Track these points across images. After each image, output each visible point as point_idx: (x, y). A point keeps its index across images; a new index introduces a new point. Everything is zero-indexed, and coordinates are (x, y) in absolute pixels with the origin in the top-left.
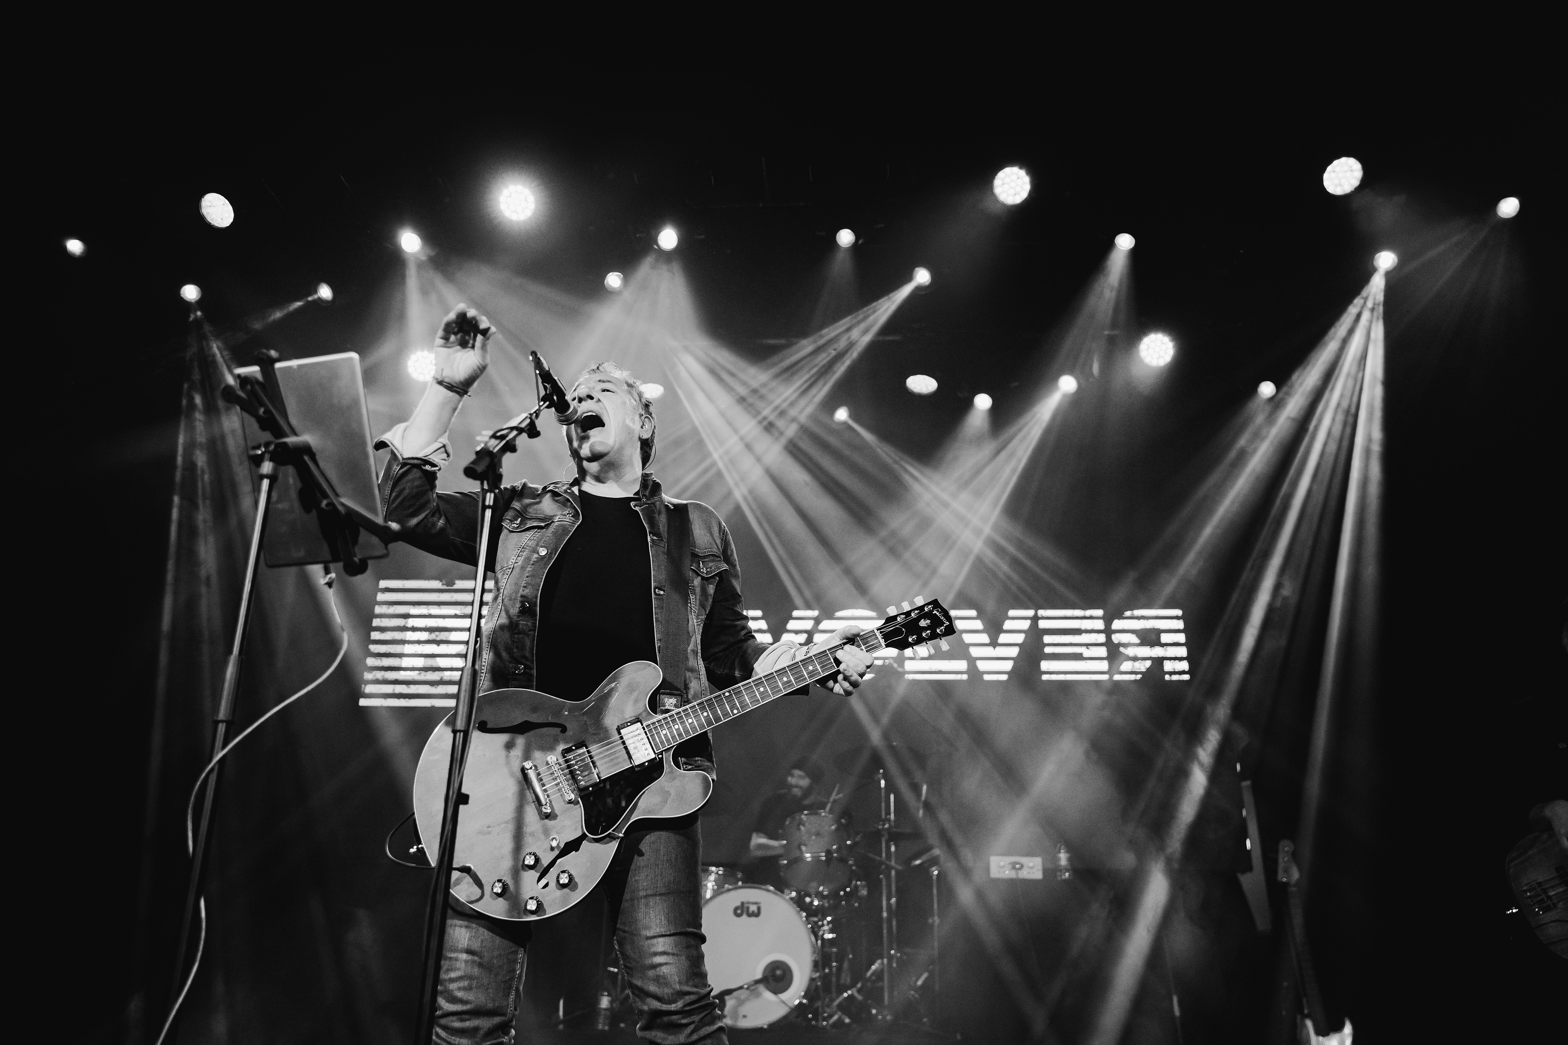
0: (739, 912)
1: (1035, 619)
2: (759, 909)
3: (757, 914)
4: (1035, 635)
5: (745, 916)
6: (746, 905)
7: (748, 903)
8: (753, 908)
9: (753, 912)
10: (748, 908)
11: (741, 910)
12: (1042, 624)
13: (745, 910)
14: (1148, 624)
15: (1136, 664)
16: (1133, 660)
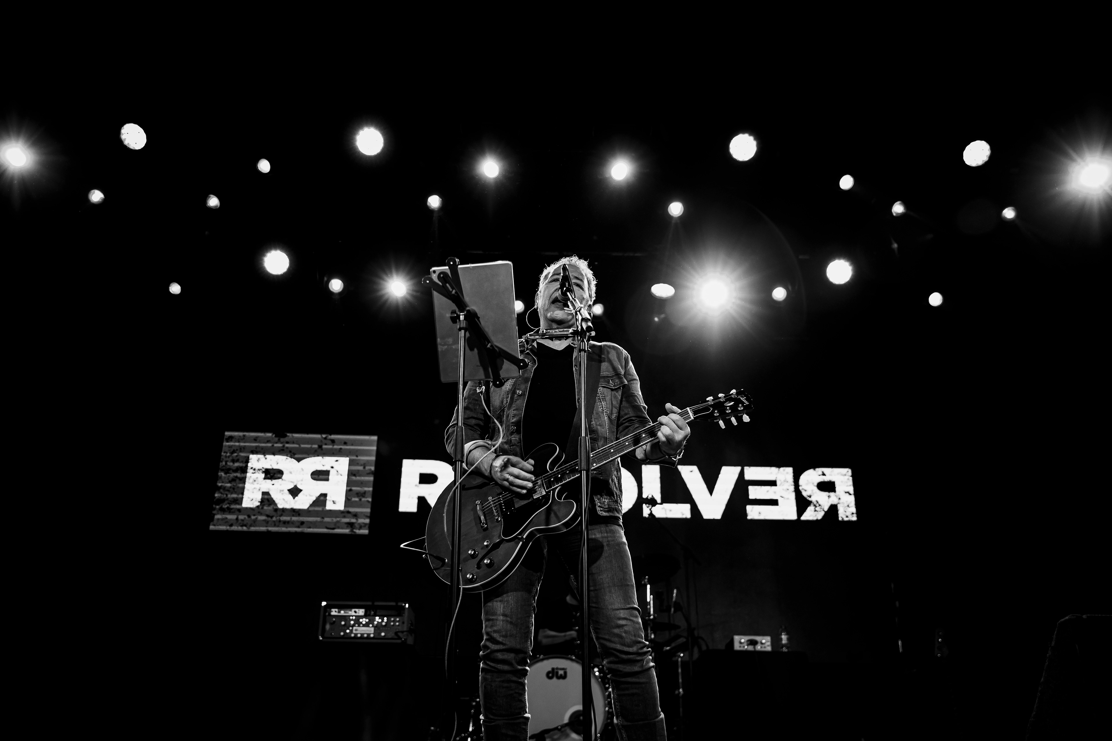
0: (550, 675)
2: (565, 673)
3: (564, 677)
4: (742, 485)
5: (555, 679)
6: (556, 670)
7: (557, 669)
8: (561, 672)
9: (561, 675)
10: (557, 673)
11: (552, 674)
12: (747, 477)
13: (555, 674)
14: (826, 479)
15: (817, 509)
16: (815, 506)
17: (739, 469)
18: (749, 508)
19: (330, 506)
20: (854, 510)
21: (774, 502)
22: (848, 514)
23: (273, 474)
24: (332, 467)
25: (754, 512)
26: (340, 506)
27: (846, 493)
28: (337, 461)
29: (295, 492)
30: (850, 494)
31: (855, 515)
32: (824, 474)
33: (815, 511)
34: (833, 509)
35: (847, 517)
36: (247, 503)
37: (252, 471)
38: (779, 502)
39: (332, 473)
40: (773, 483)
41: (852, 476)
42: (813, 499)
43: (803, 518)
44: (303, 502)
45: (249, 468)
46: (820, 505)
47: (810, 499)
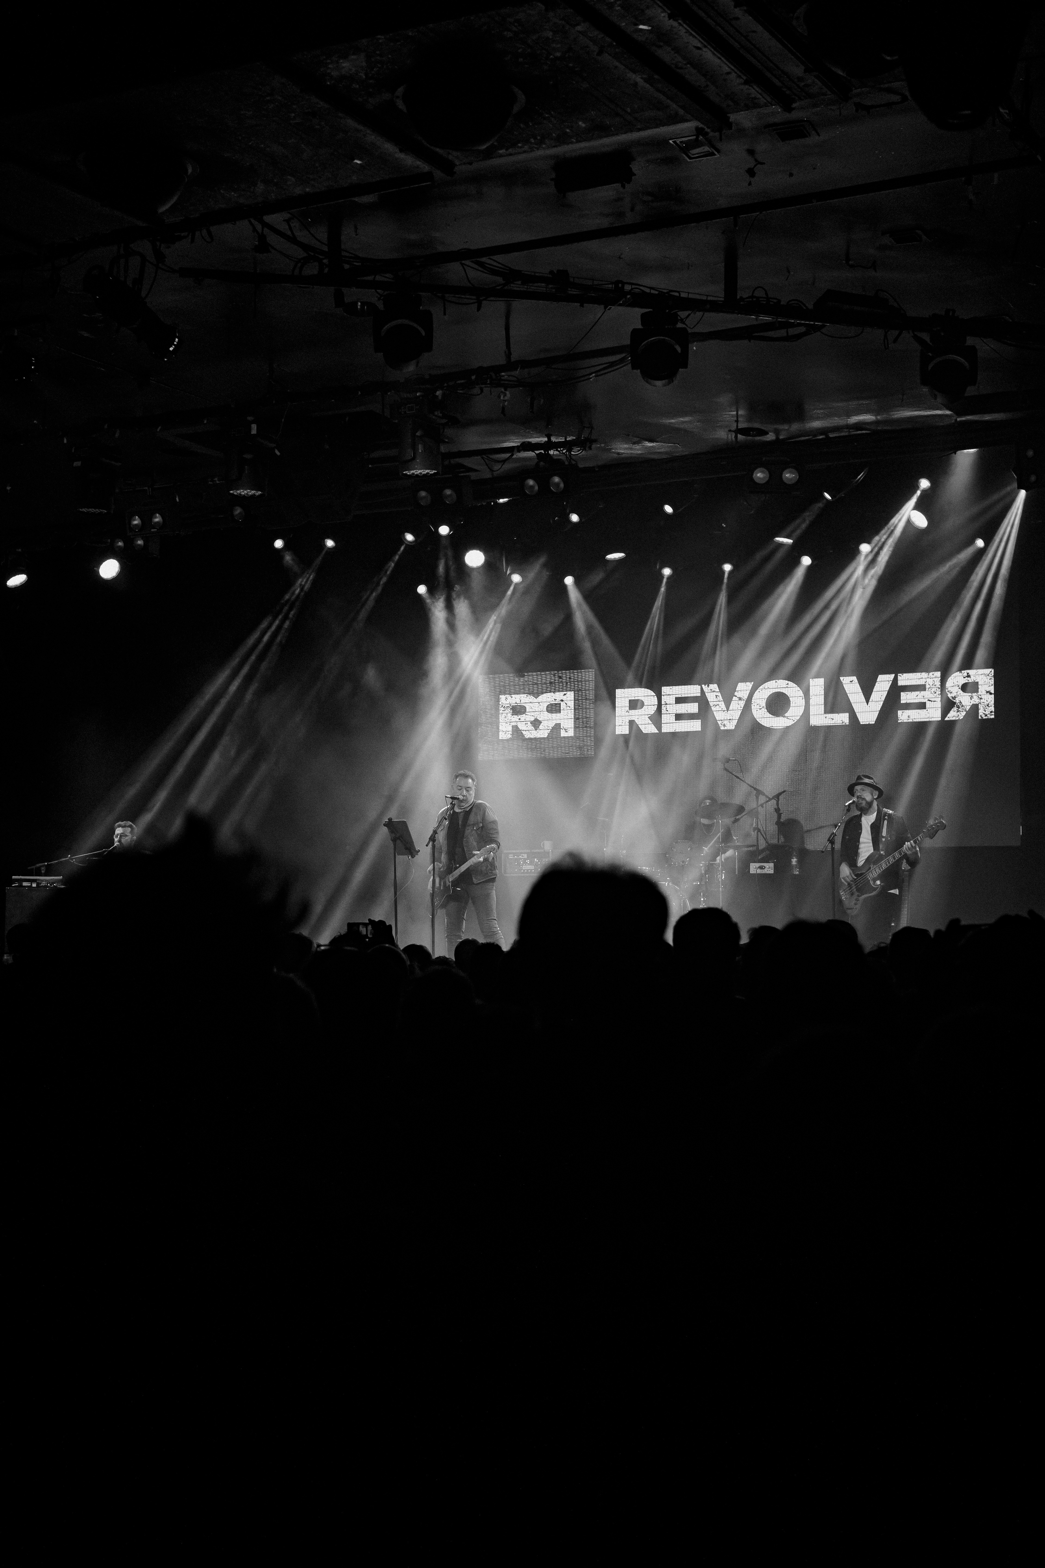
1: (895, 680)
4: (895, 690)
12: (900, 683)
14: (970, 680)
15: (960, 709)
16: (958, 707)
17: (892, 676)
18: (900, 712)
19: (563, 734)
20: (993, 709)
21: (922, 706)
22: (987, 713)
23: (518, 710)
24: (562, 701)
25: (904, 716)
26: (571, 733)
27: (987, 692)
28: (565, 694)
29: (536, 723)
30: (991, 694)
31: (993, 713)
32: (969, 676)
33: (958, 711)
34: (975, 708)
35: (986, 715)
36: (502, 736)
37: (502, 709)
38: (927, 706)
39: (563, 705)
40: (921, 688)
41: (994, 676)
42: (957, 701)
43: (946, 719)
44: (542, 733)
45: (500, 706)
46: (962, 706)
47: (954, 701)
